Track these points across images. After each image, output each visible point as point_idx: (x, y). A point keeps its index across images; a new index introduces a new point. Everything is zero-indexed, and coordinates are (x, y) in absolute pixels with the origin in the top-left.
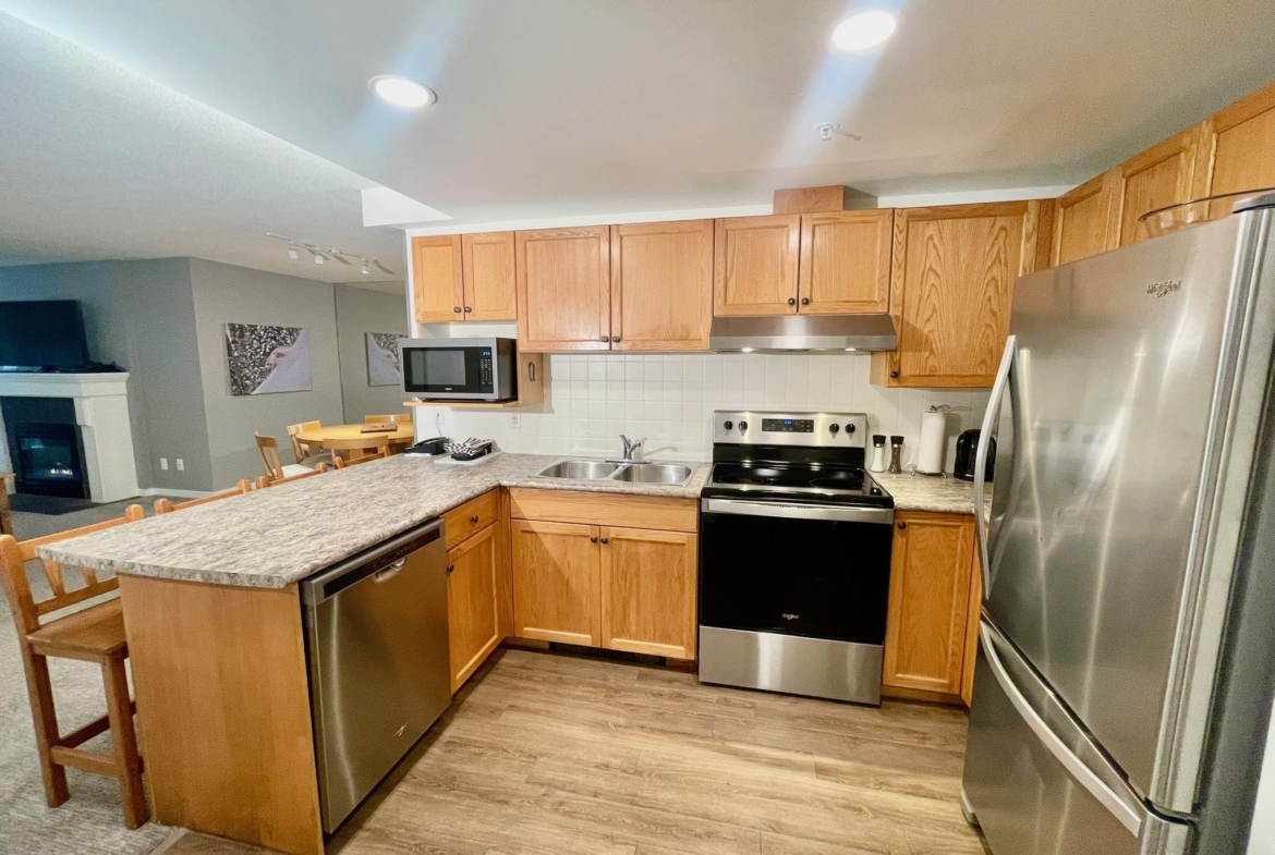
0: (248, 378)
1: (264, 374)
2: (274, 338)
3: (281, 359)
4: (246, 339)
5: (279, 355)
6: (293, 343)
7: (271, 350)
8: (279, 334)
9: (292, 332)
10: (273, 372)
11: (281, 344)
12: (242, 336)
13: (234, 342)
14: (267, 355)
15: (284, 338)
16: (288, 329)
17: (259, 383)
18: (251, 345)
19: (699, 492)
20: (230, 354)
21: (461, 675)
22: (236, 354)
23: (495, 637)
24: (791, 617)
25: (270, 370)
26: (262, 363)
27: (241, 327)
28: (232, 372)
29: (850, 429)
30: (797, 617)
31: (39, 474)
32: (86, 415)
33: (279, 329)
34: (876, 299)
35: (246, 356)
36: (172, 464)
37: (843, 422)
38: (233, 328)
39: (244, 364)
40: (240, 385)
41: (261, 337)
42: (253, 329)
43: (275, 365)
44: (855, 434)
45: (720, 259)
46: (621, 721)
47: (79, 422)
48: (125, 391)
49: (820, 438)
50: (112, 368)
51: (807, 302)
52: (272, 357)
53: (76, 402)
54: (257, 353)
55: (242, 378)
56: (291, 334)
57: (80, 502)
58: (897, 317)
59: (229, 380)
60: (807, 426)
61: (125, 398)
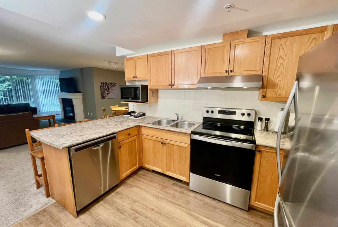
0: (105, 95)
1: (108, 94)
2: (110, 85)
3: (112, 90)
4: (104, 86)
5: (112, 89)
6: (115, 86)
7: (110, 88)
8: (112, 84)
9: (115, 84)
10: (110, 94)
11: (112, 87)
12: (103, 85)
13: (102, 86)
14: (109, 89)
15: (113, 85)
16: (114, 83)
17: (107, 96)
18: (105, 87)
19: (190, 132)
20: (101, 89)
21: (124, 175)
22: (102, 89)
23: (137, 166)
24: (218, 175)
25: (110, 93)
26: (108, 91)
27: (103, 83)
28: (101, 93)
29: (249, 115)
30: (220, 176)
31: (68, 115)
32: (74, 102)
33: (112, 83)
34: (258, 69)
35: (104, 90)
36: (90, 114)
37: (246, 112)
38: (102, 83)
39: (104, 91)
40: (103, 97)
41: (108, 85)
42: (106, 83)
43: (111, 92)
44: (250, 117)
45: (203, 59)
46: (163, 196)
47: (73, 104)
48: (82, 98)
49: (237, 117)
50: (79, 92)
51: (232, 72)
52: (110, 90)
53: (73, 100)
54: (107, 89)
55: (103, 95)
56: (114, 84)
57: (74, 121)
58: (265, 76)
59: (101, 95)
60: (233, 113)
61: (82, 99)
